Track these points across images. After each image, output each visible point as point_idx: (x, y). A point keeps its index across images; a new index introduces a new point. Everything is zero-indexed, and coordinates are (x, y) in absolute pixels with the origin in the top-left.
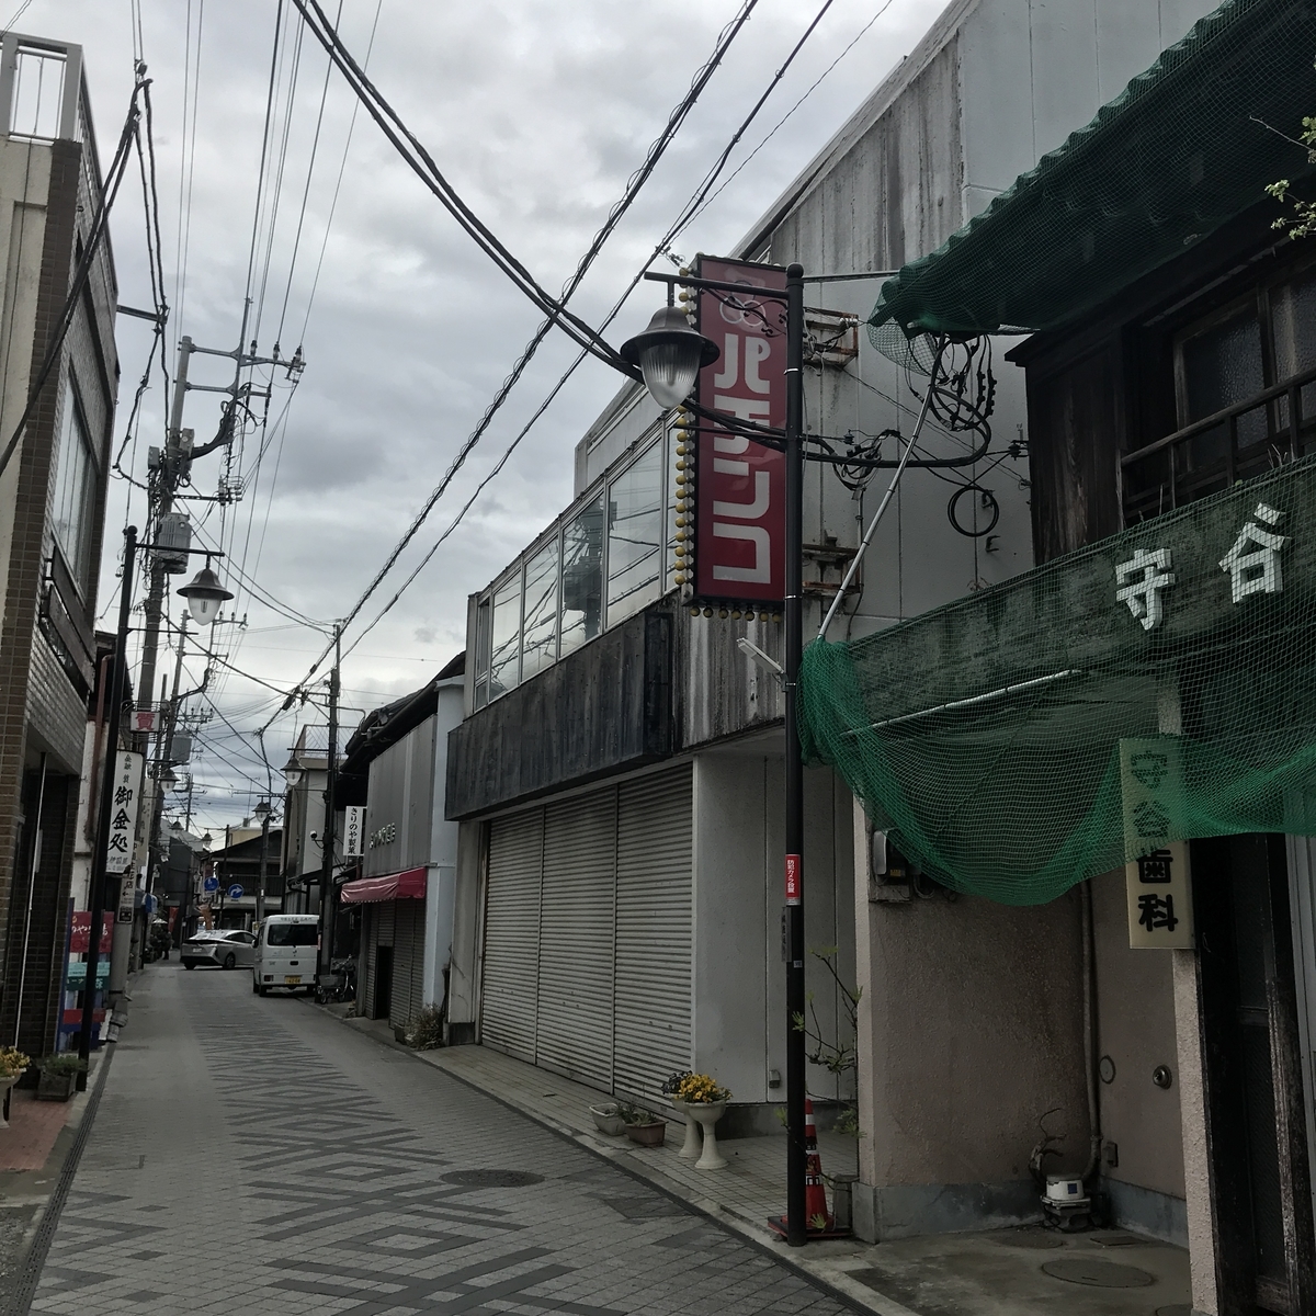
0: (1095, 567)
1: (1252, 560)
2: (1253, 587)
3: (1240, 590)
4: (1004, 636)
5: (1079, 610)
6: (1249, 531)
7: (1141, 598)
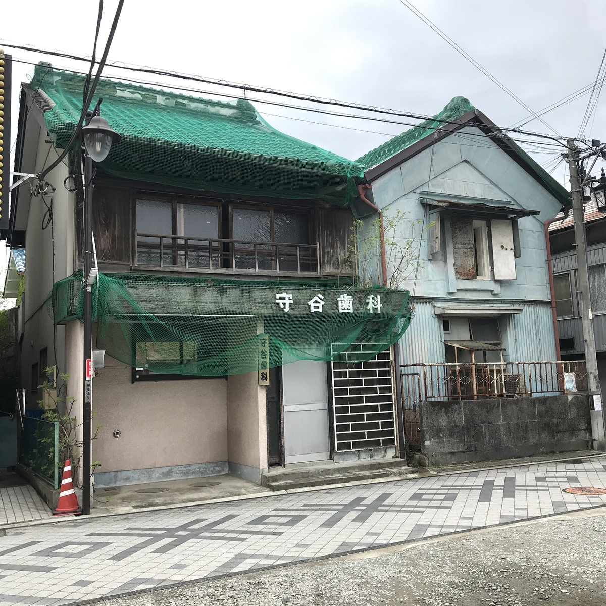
0: (266, 292)
1: (316, 304)
2: (316, 310)
3: (313, 310)
4: (225, 300)
5: (258, 301)
6: (316, 298)
7: (284, 304)
